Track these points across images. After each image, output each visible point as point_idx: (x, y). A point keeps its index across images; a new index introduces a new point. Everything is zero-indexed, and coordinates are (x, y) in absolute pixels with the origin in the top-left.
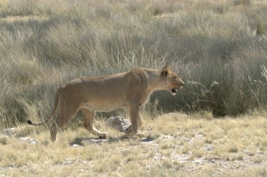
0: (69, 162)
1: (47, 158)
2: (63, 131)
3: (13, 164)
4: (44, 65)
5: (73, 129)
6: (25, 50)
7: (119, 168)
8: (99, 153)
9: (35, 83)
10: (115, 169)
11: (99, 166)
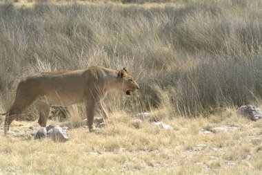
0: (200, 148)
1: (178, 143)
2: (195, 117)
3: (146, 147)
4: (178, 52)
5: (204, 116)
6: (161, 37)
7: (249, 156)
8: (229, 141)
9: (169, 69)
10: (245, 158)
11: (229, 154)
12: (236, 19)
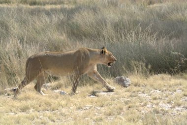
0: (88, 108)
1: (72, 105)
2: (84, 86)
3: (49, 108)
4: (71, 39)
5: (90, 85)
6: (58, 29)
7: (122, 113)
8: (108, 102)
10: (120, 114)
11: (108, 112)
12: (111, 16)
